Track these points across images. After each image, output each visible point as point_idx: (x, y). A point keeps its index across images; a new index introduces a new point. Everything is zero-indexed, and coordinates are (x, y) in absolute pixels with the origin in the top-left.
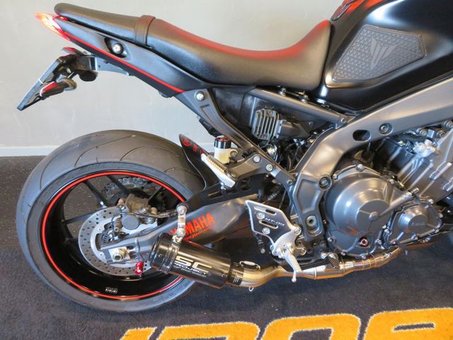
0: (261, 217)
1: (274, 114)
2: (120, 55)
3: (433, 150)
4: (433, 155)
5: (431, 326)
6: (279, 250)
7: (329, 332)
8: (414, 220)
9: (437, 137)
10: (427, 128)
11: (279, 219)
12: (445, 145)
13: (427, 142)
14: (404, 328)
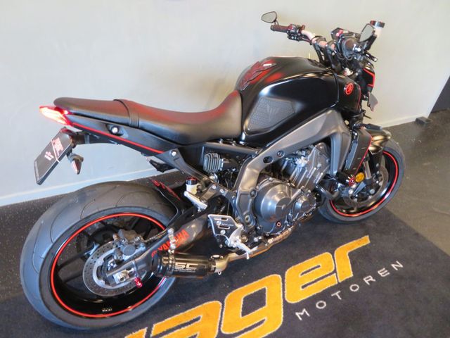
0: (219, 223)
1: (216, 155)
2: (117, 134)
3: (306, 162)
4: (306, 165)
5: (319, 266)
6: (232, 243)
7: (264, 290)
8: (303, 204)
9: (307, 155)
10: (301, 150)
11: (230, 222)
12: (311, 158)
13: (302, 157)
14: (305, 272)
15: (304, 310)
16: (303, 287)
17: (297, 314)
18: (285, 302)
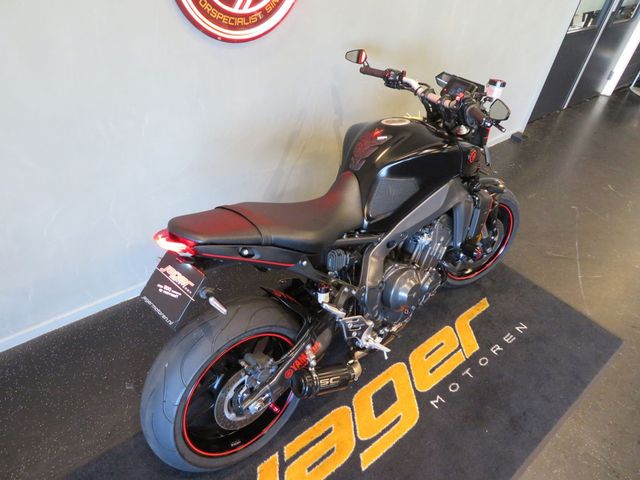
0: (350, 326)
1: (342, 252)
3: (430, 239)
4: (431, 243)
5: (442, 344)
6: (365, 343)
8: (430, 286)
9: (430, 231)
10: (424, 228)
11: (361, 322)
12: (434, 234)
13: (425, 235)
14: (430, 354)
15: (438, 397)
16: (432, 371)
17: (432, 402)
18: (416, 391)
